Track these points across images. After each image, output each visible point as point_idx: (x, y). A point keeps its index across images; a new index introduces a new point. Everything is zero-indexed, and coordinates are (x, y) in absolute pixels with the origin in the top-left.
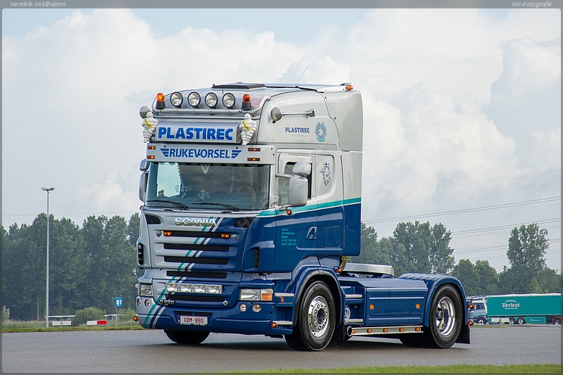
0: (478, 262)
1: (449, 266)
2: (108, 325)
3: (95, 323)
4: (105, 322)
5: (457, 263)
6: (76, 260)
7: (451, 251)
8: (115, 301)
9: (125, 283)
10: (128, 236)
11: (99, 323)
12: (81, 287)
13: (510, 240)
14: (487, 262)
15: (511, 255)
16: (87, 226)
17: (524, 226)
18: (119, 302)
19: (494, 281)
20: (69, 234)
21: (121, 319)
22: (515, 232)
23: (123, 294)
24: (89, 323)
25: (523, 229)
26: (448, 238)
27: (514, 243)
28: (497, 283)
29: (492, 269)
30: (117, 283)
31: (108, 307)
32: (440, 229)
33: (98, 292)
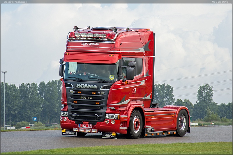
0: (185, 100)
1: (173, 102)
2: (30, 129)
3: (25, 128)
4: (29, 127)
5: (176, 101)
6: (17, 101)
7: (173, 96)
8: (33, 118)
9: (37, 111)
10: (39, 91)
11: (26, 128)
12: (19, 113)
13: (198, 91)
14: (189, 100)
15: (198, 97)
16: (21, 87)
17: (204, 85)
18: (35, 119)
19: (192, 108)
20: (14, 91)
21: (36, 126)
22: (200, 87)
23: (37, 115)
24: (22, 128)
25: (204, 86)
26: (172, 90)
27: (200, 92)
28: (193, 109)
29: (190, 103)
30: (34, 111)
31: (31, 121)
32: (169, 87)
33: (26, 115)
